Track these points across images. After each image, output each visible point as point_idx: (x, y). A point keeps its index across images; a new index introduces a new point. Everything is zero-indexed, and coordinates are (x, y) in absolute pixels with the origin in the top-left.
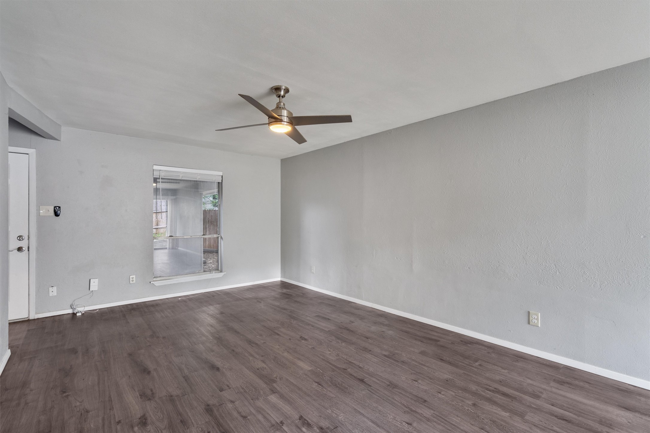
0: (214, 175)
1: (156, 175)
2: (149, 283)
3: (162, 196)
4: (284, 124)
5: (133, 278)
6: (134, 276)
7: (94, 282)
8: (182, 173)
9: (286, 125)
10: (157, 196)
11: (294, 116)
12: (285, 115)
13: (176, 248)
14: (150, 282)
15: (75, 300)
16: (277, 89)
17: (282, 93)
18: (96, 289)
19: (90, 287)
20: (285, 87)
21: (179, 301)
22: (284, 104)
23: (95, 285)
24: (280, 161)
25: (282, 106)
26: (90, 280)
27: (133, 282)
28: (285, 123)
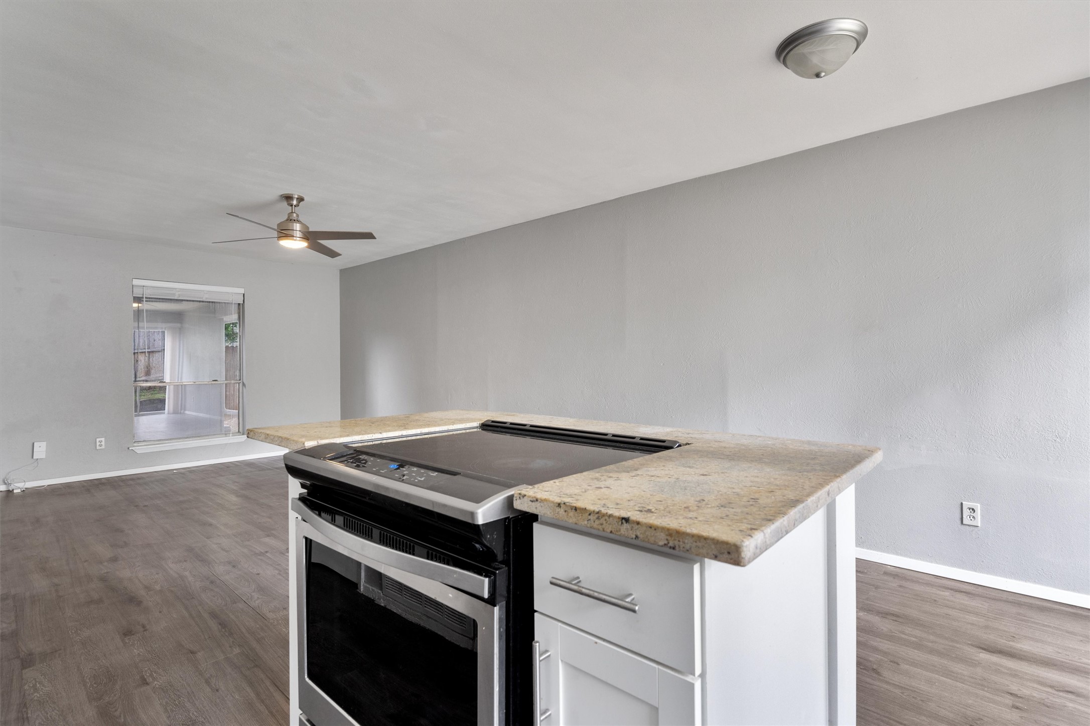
0: (230, 292)
1: (138, 293)
2: (127, 450)
3: (146, 322)
4: (295, 240)
5: (101, 442)
6: (103, 439)
7: (40, 447)
8: (178, 290)
9: (300, 240)
10: (140, 323)
11: (310, 230)
12: (298, 229)
13: (182, 412)
14: (128, 448)
15: (10, 472)
16: (288, 198)
17: (295, 202)
18: (43, 456)
19: (34, 453)
20: (298, 195)
21: (174, 474)
22: (298, 216)
23: (41, 450)
24: (339, 273)
25: (295, 217)
26: (33, 444)
27: (100, 448)
28: (298, 239)
